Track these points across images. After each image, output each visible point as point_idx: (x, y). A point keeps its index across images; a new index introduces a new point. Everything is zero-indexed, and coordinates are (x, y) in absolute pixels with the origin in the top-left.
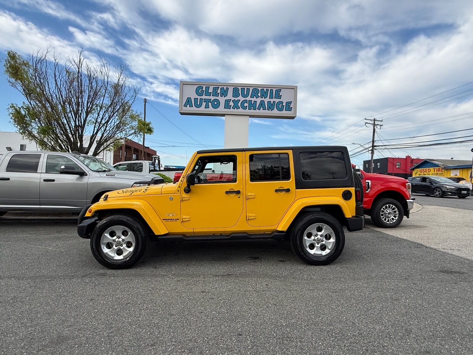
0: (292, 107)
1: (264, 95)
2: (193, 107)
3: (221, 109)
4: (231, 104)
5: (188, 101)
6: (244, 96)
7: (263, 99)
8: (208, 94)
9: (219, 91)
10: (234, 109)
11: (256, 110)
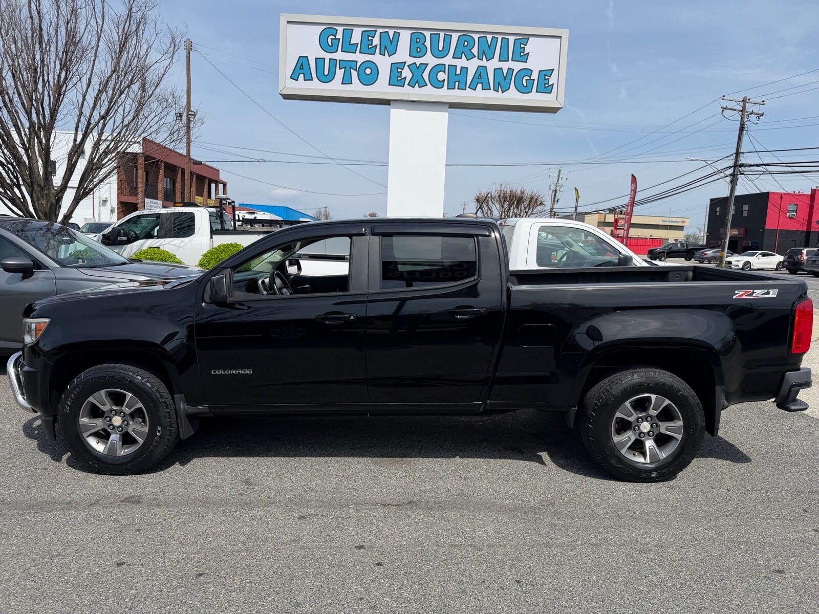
0: (553, 84)
1: (486, 53)
2: (312, 80)
3: (381, 88)
4: (407, 73)
5: (302, 65)
6: (438, 54)
7: (484, 63)
8: (350, 48)
9: (376, 41)
10: (414, 87)
11: (465, 89)
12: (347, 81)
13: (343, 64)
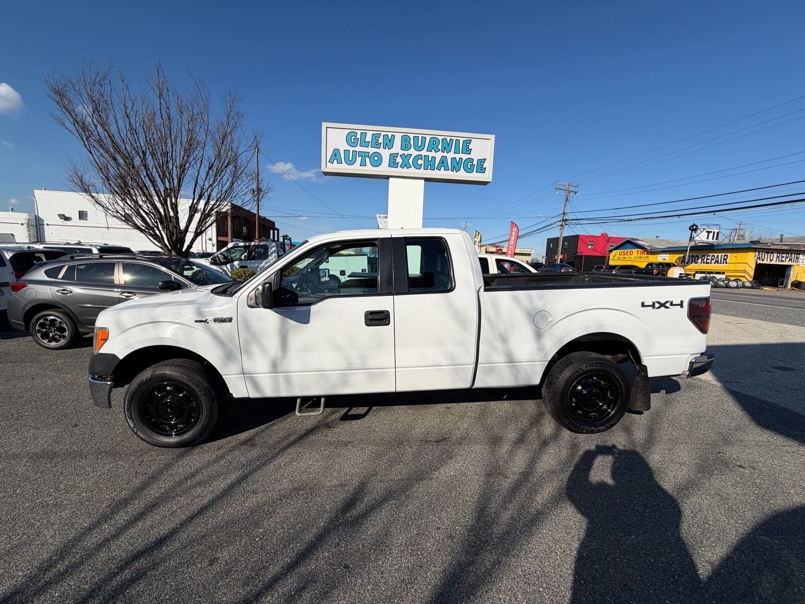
0: (486, 168)
1: (446, 149)
2: (342, 163)
3: (384, 169)
4: (399, 160)
5: (336, 154)
6: (418, 148)
7: (445, 154)
8: (365, 144)
9: (381, 140)
10: (403, 168)
11: (434, 170)
12: (363, 164)
13: (361, 154)
